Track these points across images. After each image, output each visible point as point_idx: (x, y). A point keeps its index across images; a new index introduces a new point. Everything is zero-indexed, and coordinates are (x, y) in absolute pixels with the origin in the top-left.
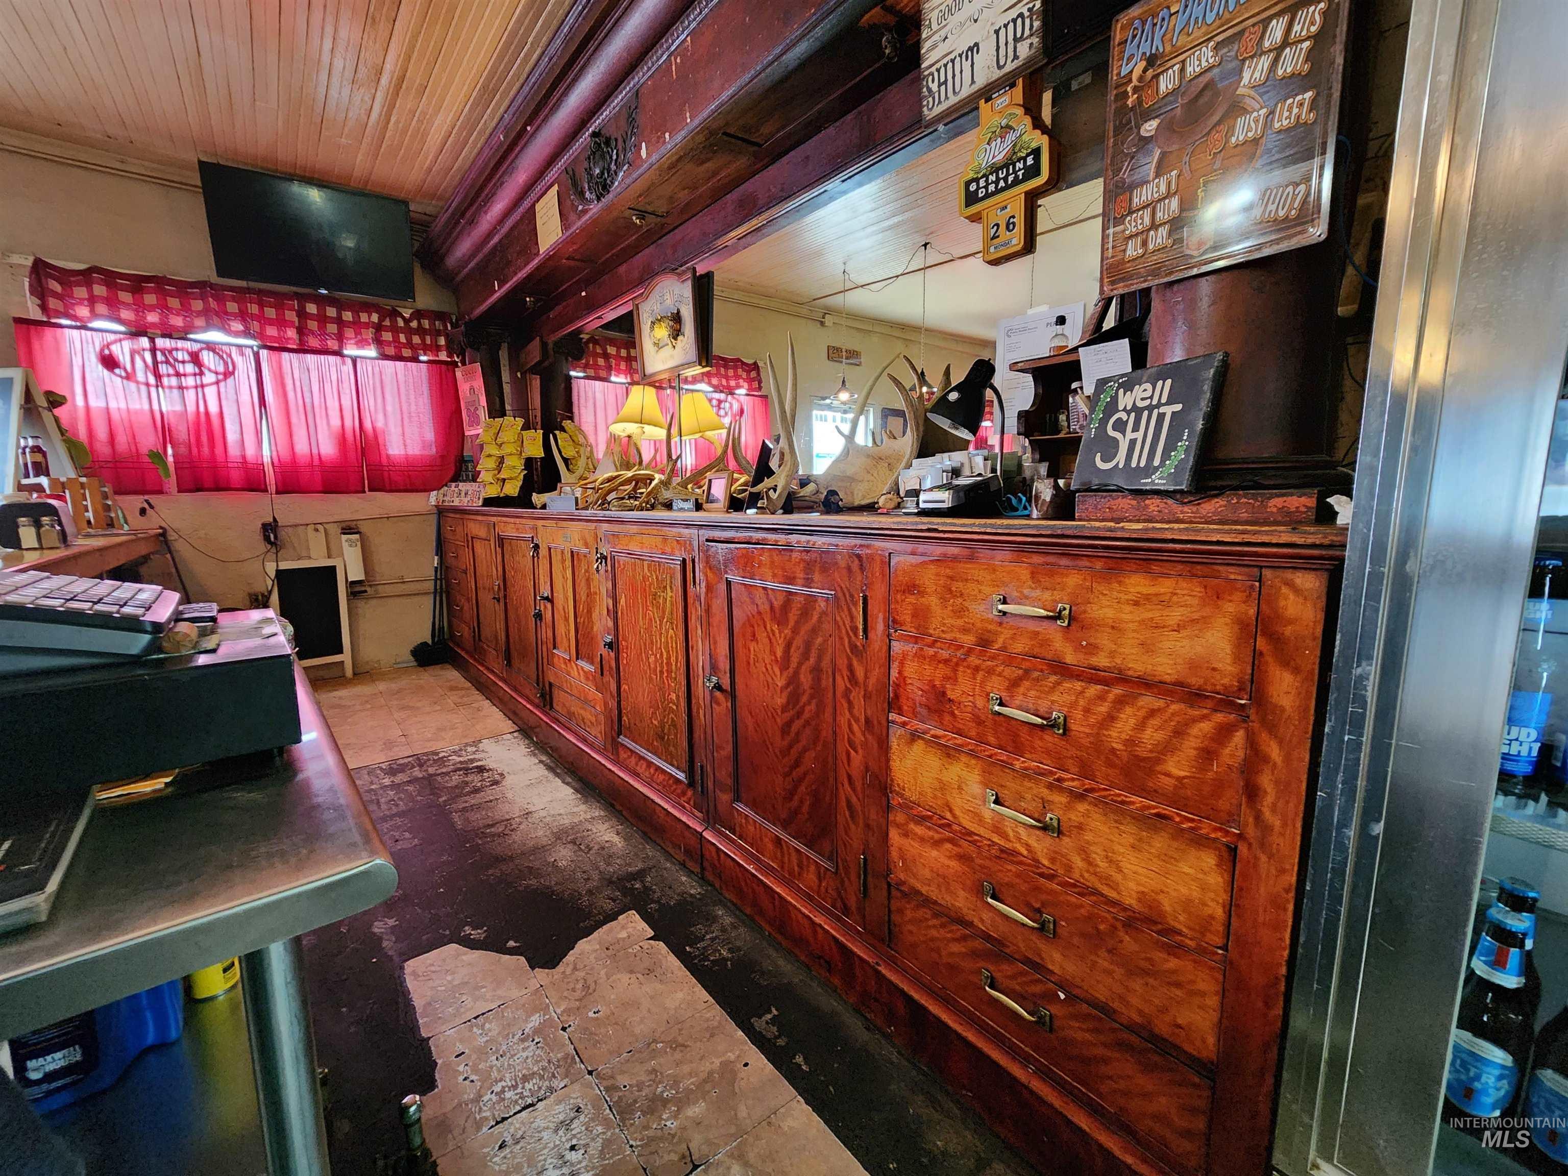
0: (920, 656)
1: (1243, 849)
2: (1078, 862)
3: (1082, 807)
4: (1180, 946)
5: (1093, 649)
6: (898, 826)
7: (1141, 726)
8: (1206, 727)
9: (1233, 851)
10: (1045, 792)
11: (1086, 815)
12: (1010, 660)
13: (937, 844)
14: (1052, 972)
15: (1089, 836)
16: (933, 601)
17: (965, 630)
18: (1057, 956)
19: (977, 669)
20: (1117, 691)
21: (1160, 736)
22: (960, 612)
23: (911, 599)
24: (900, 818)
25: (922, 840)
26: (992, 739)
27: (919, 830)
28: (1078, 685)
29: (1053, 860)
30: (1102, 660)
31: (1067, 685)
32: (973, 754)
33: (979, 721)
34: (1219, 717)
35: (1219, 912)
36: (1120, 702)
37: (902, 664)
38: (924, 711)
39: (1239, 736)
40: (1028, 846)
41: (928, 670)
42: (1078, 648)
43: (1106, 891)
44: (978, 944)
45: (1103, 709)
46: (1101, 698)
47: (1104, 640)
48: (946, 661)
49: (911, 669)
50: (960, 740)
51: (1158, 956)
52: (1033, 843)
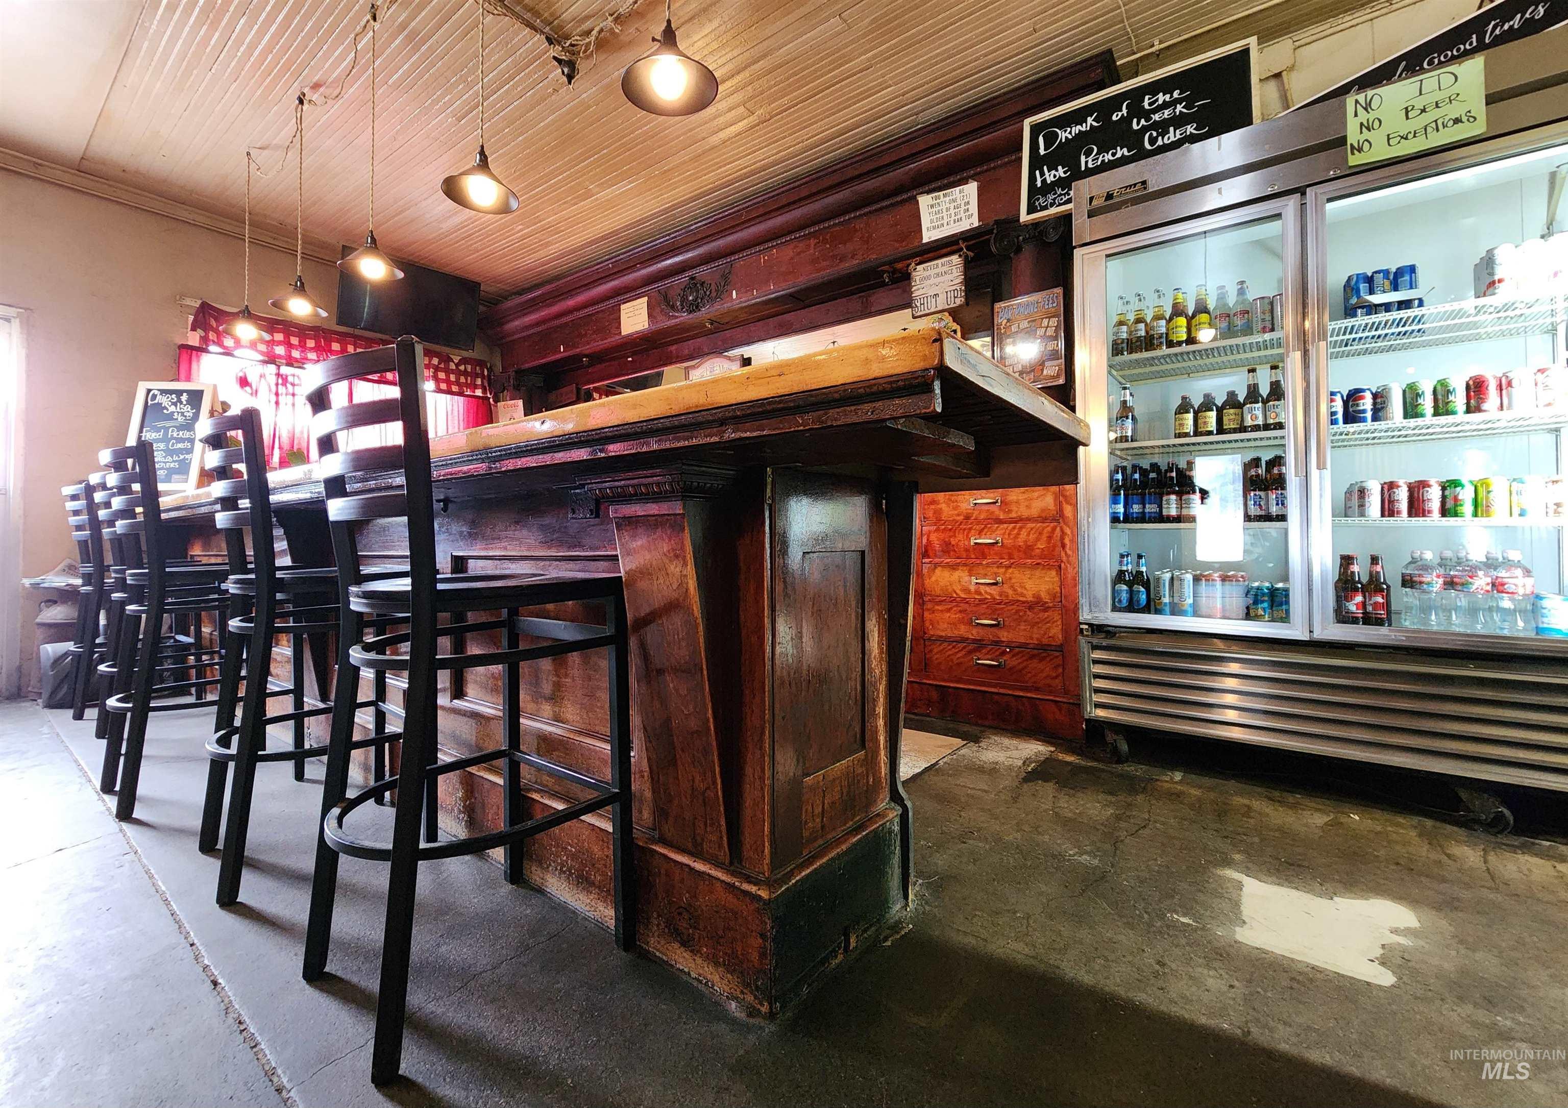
0: (937, 530)
1: (1063, 565)
2: (1010, 592)
3: (1010, 570)
4: (1049, 607)
5: (1010, 511)
6: (928, 610)
7: (1028, 534)
8: (1049, 529)
9: (1060, 567)
10: (996, 570)
11: (1013, 573)
12: (978, 522)
13: (949, 610)
14: (1003, 642)
15: (1013, 581)
16: (943, 506)
17: (958, 515)
18: (1006, 634)
19: (965, 529)
20: (1018, 525)
21: (1035, 536)
22: (955, 508)
23: (933, 507)
24: (929, 606)
25: (942, 611)
26: (973, 556)
27: (939, 608)
28: (1005, 525)
29: (1001, 596)
30: (1013, 515)
31: (1002, 526)
32: (965, 565)
33: (967, 550)
34: (1052, 525)
35: (1058, 589)
36: (1021, 528)
37: (928, 536)
38: (941, 553)
39: (1058, 529)
40: (990, 594)
41: (942, 536)
42: (1005, 512)
43: (1021, 599)
44: (971, 647)
45: (1016, 531)
46: (1014, 528)
47: (1014, 508)
48: (950, 530)
49: (933, 537)
50: (959, 561)
51: (1041, 615)
52: (992, 592)
